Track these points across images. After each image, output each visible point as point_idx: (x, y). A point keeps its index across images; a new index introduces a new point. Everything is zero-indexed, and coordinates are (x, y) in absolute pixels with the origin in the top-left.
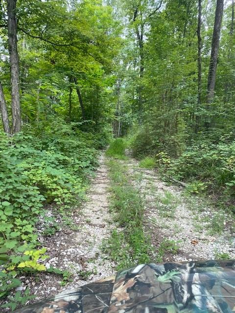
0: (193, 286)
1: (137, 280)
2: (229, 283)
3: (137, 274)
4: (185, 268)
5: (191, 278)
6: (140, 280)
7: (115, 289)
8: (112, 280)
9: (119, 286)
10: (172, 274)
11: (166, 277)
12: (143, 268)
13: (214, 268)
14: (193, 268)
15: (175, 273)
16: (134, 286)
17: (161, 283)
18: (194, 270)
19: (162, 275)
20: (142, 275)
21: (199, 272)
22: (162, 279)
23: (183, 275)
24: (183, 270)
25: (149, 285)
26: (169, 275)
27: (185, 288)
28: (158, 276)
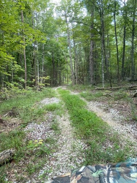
0: (110, 178)
1: (82, 176)
2: (127, 176)
3: (81, 172)
4: (106, 168)
5: (109, 173)
7: (71, 181)
8: (69, 175)
9: (73, 179)
11: (96, 174)
12: (84, 168)
13: (120, 168)
15: (101, 171)
16: (81, 179)
17: (94, 177)
18: (110, 169)
19: (94, 173)
20: (84, 173)
21: (113, 170)
22: (95, 175)
23: (105, 172)
24: (105, 170)
25: (88, 179)
26: (98, 173)
27: (106, 179)
28: (92, 173)
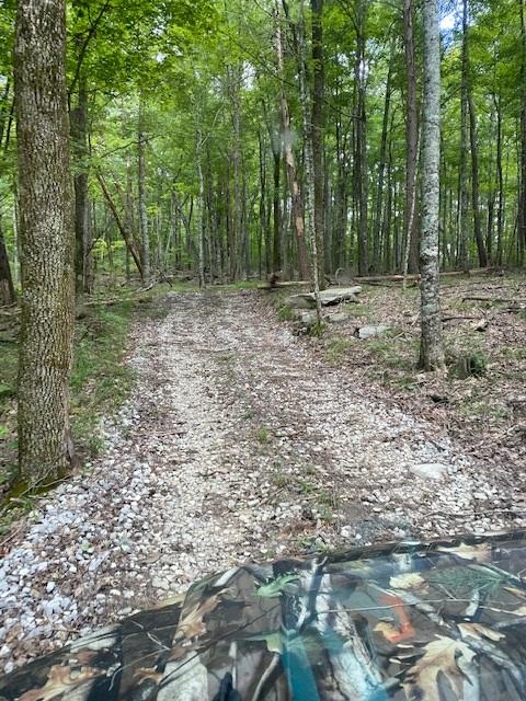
0: (319, 598)
1: (222, 599)
2: (379, 585)
3: (224, 587)
4: (309, 567)
5: (317, 583)
6: (227, 597)
7: (184, 617)
8: (179, 603)
9: (190, 612)
10: (284, 581)
11: (273, 588)
12: (234, 575)
13: (359, 562)
14: (322, 567)
15: (290, 578)
16: (216, 609)
17: (262, 599)
18: (324, 569)
19: (266, 584)
20: (230, 589)
21: (332, 571)
22: (266, 591)
23: (302, 580)
24: (304, 572)
25: (242, 605)
26: (278, 583)
27: (304, 601)
28: (258, 587)
